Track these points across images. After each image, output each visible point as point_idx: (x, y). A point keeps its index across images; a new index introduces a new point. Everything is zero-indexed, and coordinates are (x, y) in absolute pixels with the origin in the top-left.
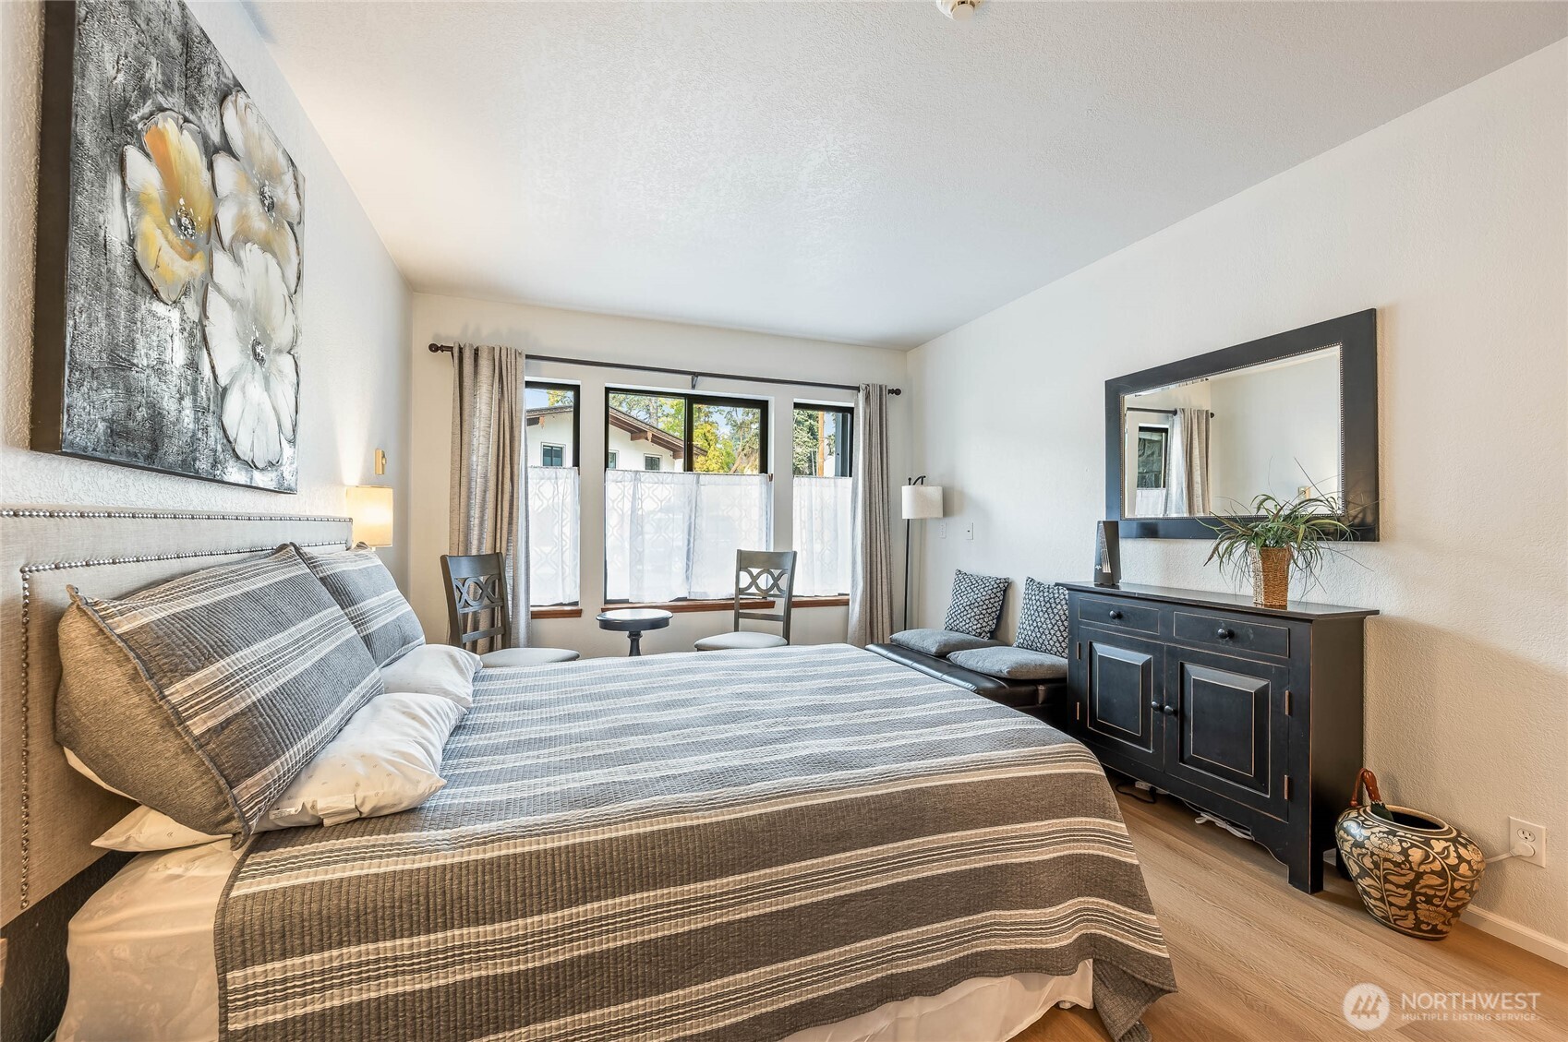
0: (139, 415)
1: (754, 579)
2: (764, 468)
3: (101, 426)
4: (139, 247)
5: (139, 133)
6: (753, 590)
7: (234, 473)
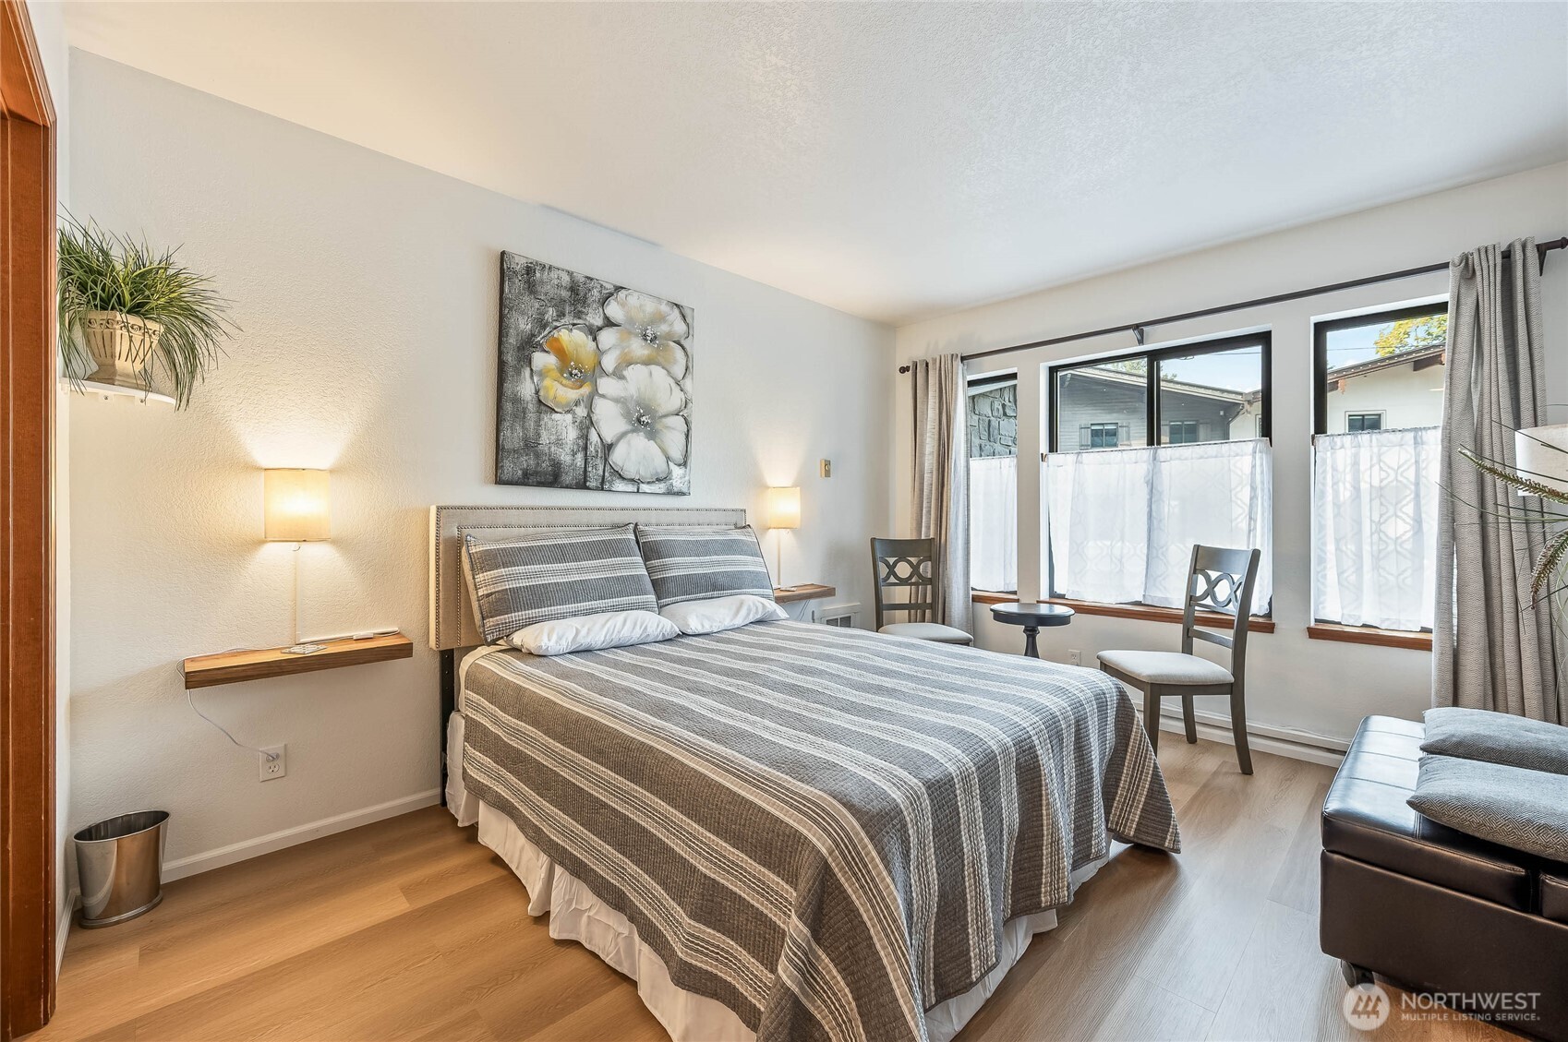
0: (544, 465)
1: (1212, 585)
2: (1266, 430)
3: (520, 472)
4: (541, 393)
5: (541, 345)
6: (1208, 601)
7: (619, 486)
